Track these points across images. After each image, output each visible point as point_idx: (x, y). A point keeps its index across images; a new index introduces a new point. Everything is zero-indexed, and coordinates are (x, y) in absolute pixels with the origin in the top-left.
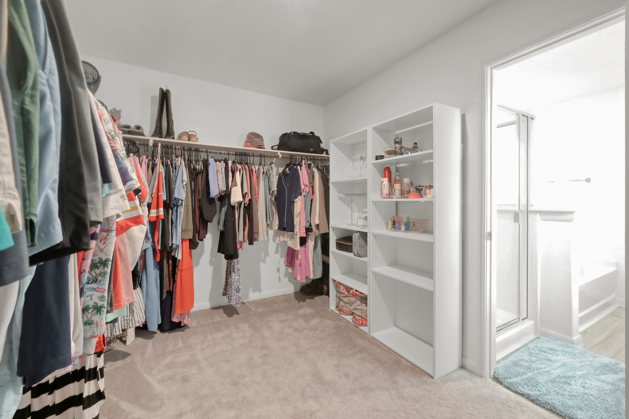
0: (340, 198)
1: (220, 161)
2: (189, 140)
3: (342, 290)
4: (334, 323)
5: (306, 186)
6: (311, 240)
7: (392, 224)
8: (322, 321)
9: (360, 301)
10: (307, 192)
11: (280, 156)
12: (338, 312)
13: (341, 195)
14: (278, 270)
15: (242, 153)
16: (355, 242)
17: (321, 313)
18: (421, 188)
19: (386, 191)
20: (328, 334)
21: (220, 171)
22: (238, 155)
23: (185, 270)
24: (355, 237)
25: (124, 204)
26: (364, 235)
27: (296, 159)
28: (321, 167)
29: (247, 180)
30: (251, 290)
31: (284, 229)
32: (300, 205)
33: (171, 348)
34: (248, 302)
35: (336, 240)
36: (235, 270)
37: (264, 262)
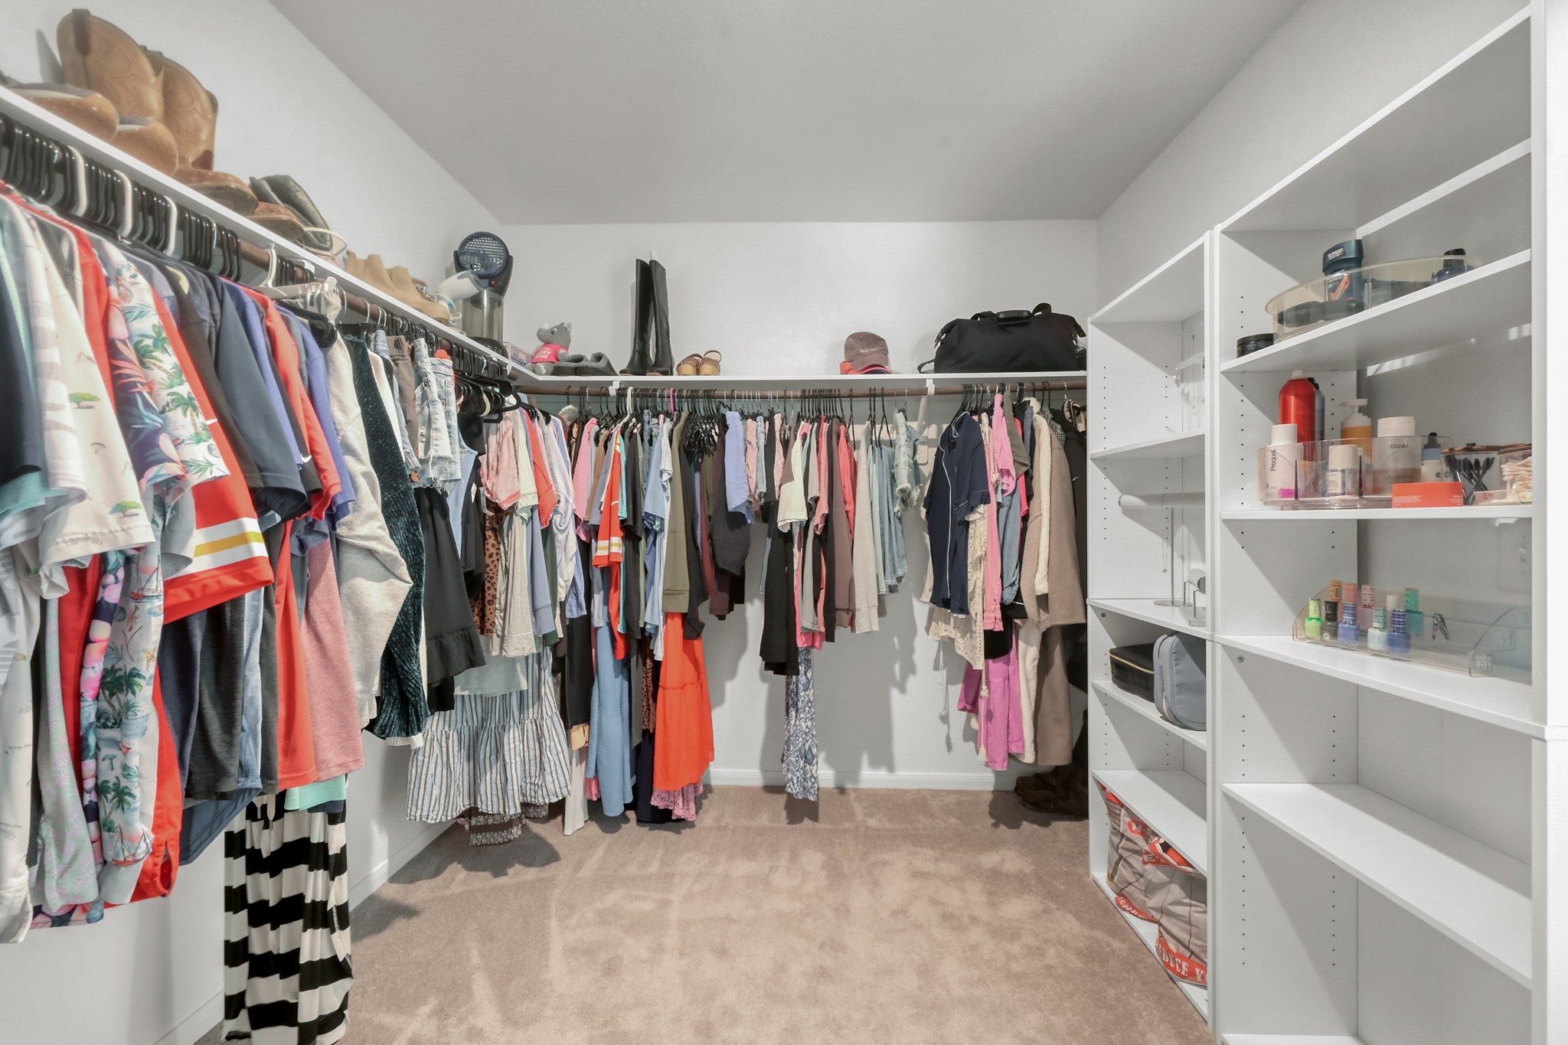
0: (1129, 512)
1: (754, 417)
2: (698, 372)
3: (1127, 827)
4: (1087, 933)
5: (1004, 472)
6: (1028, 643)
7: (1324, 615)
8: (1046, 911)
9: (1181, 887)
10: (1010, 491)
11: (931, 389)
12: (1113, 896)
13: (1131, 500)
14: (945, 719)
15: (820, 391)
16: (1161, 667)
17: (1054, 882)
18: (1482, 458)
19: (1282, 477)
20: (1049, 967)
21: (754, 441)
22: (809, 397)
23: (673, 689)
24: (1164, 648)
25: (123, 530)
26: (1195, 647)
27: (984, 392)
28: (1069, 410)
29: (819, 463)
30: (865, 760)
31: (946, 604)
32: (986, 532)
33: (632, 869)
34: (856, 790)
35: (1112, 652)
36: (800, 704)
37: (903, 690)
